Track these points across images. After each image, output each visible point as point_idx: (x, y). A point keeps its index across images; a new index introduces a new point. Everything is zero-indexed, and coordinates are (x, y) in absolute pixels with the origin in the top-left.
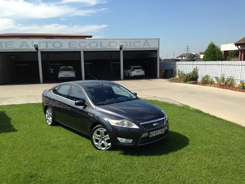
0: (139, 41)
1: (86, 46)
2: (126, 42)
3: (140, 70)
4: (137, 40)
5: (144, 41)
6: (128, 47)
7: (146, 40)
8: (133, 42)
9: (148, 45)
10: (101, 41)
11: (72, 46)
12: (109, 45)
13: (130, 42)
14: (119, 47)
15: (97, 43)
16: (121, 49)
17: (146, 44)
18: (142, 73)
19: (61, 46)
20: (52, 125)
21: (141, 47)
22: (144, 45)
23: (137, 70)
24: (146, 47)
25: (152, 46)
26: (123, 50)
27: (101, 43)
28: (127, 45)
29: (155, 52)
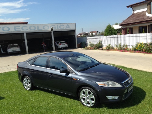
0: (63, 25)
1: (27, 29)
2: (55, 26)
3: (65, 44)
4: (62, 24)
5: (66, 25)
6: (56, 29)
7: (68, 24)
8: (59, 25)
9: (69, 27)
10: (38, 25)
11: (17, 29)
12: (44, 28)
13: (58, 26)
14: (51, 29)
15: (35, 27)
16: (52, 30)
17: (68, 27)
18: (66, 45)
19: (8, 30)
20: (31, 89)
21: (65, 29)
22: (67, 27)
23: (63, 44)
24: (68, 29)
25: (71, 28)
26: (53, 31)
27: (38, 27)
28: (55, 28)
29: (74, 31)
